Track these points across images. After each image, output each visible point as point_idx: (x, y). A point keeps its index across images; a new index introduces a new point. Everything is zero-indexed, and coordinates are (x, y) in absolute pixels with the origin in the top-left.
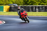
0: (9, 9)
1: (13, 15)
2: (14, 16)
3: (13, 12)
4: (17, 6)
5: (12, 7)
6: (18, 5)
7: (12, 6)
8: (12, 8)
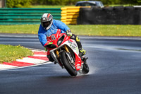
0: (76, 17)
1: (89, 34)
2: (91, 36)
3: (91, 26)
4: (102, 7)
5: (87, 11)
6: (104, 4)
7: (86, 7)
8: (87, 14)
